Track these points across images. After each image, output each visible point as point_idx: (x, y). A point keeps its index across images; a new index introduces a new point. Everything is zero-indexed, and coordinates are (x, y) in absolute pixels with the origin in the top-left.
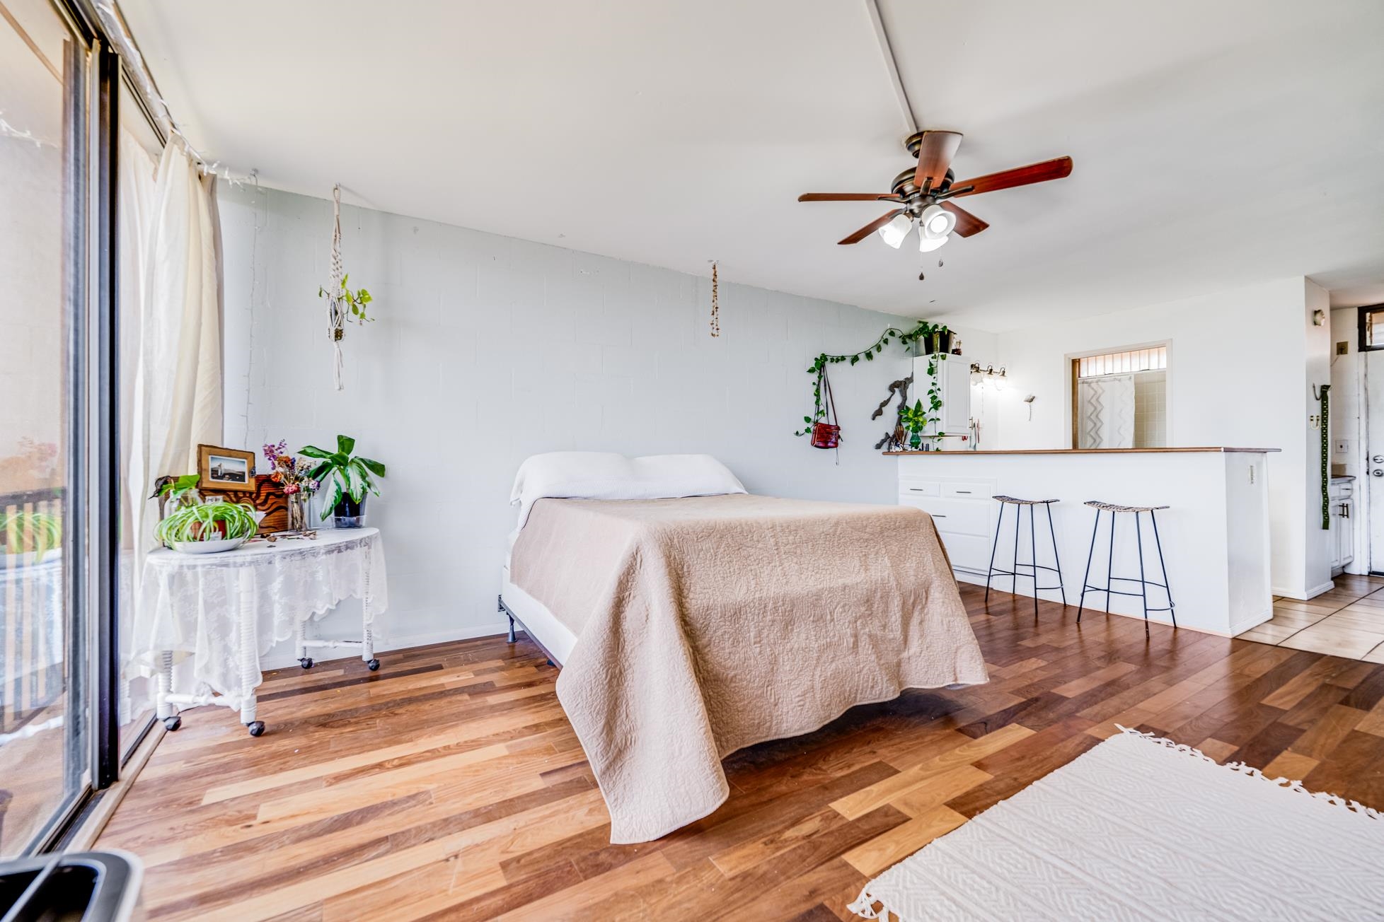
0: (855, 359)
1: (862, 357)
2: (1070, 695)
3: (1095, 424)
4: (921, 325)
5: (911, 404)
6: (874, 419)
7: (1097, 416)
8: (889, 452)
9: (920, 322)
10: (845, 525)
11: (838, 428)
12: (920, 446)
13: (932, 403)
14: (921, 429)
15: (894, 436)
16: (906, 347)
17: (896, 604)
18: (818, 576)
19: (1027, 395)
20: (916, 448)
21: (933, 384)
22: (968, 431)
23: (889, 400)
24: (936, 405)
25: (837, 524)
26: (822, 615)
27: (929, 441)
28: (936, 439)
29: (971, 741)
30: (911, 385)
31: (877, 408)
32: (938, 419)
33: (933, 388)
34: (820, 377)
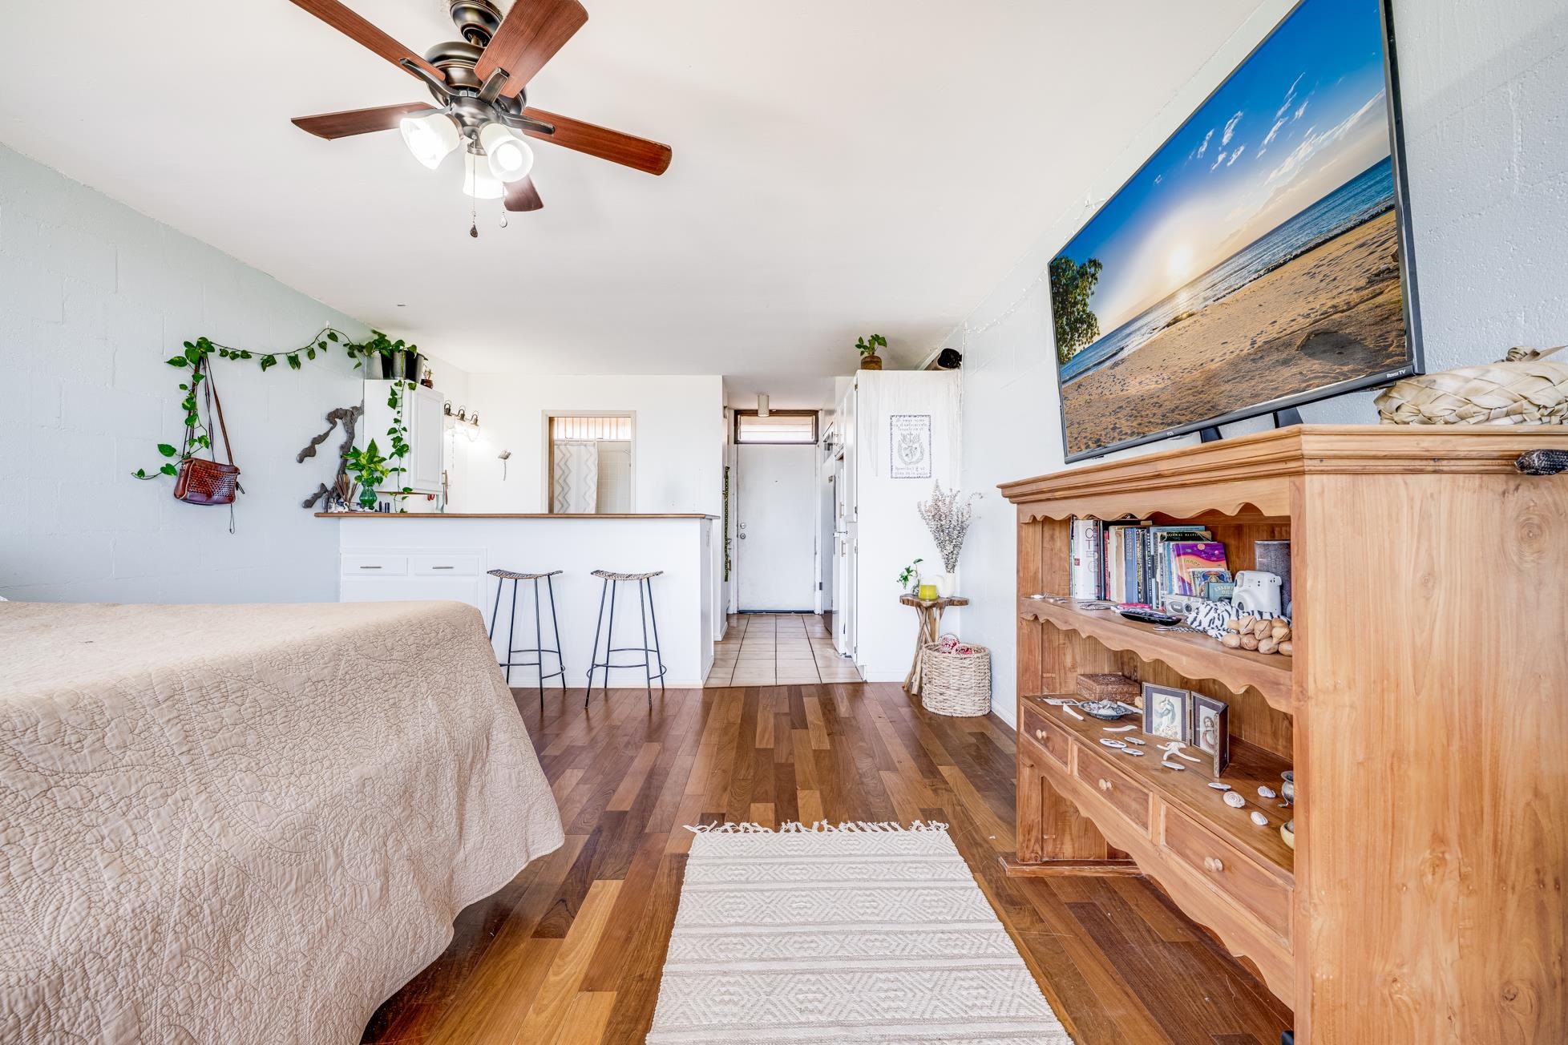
0: (268, 362)
1: (282, 360)
2: (626, 806)
3: (563, 489)
4: (376, 337)
5: (361, 444)
6: (301, 461)
7: (565, 480)
8: (326, 513)
9: (375, 332)
10: (353, 653)
11: (236, 471)
12: (376, 505)
13: (394, 446)
14: (379, 480)
15: (335, 489)
16: (355, 361)
17: (449, 775)
18: (304, 781)
19: (501, 452)
20: (371, 508)
21: (396, 421)
22: (437, 489)
23: (326, 435)
24: (401, 450)
25: (338, 654)
26: (316, 865)
27: (389, 499)
28: (399, 497)
29: (560, 944)
30: (360, 418)
31: (307, 444)
32: (403, 470)
33: (396, 426)
34: (197, 377)
